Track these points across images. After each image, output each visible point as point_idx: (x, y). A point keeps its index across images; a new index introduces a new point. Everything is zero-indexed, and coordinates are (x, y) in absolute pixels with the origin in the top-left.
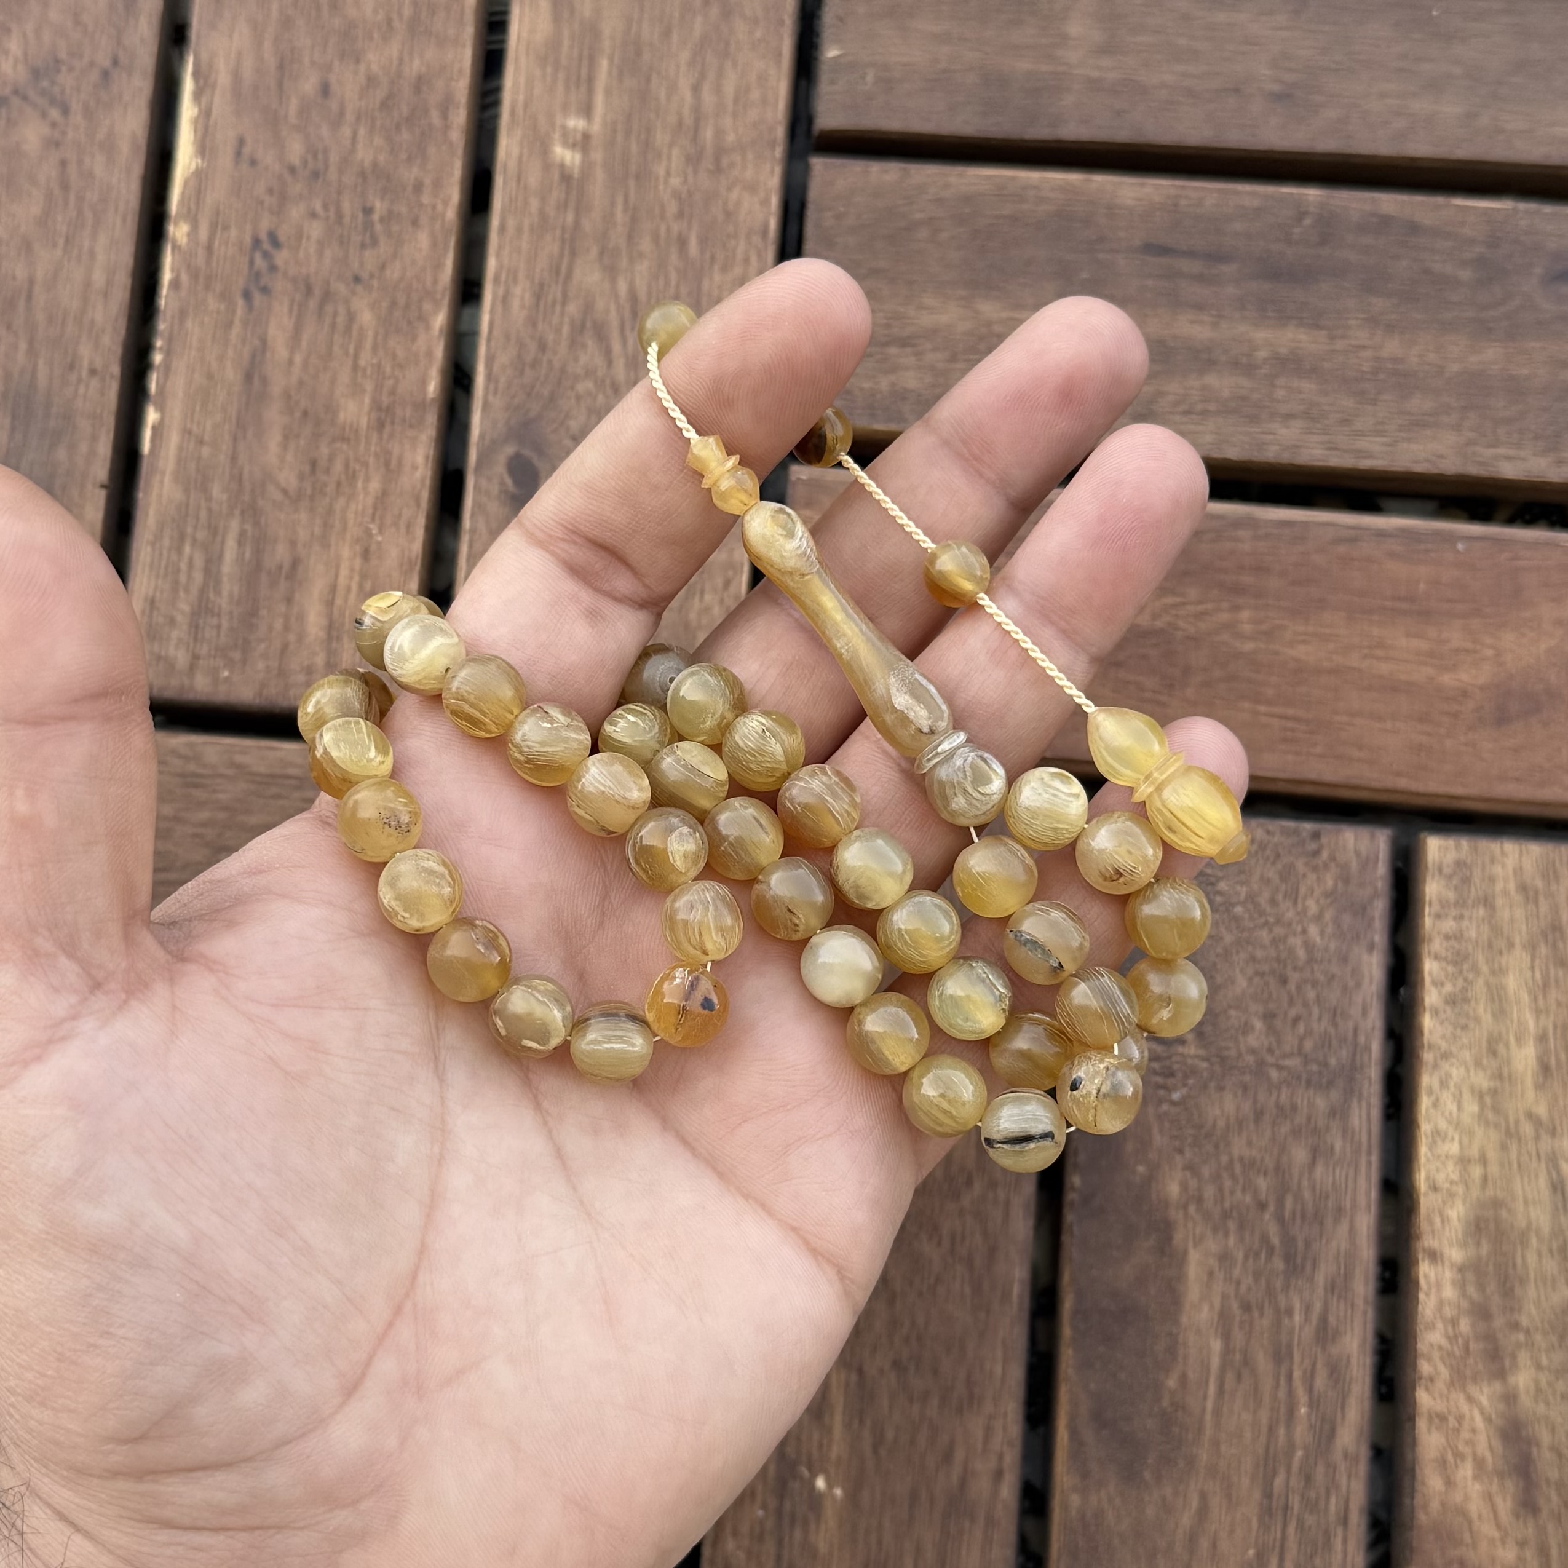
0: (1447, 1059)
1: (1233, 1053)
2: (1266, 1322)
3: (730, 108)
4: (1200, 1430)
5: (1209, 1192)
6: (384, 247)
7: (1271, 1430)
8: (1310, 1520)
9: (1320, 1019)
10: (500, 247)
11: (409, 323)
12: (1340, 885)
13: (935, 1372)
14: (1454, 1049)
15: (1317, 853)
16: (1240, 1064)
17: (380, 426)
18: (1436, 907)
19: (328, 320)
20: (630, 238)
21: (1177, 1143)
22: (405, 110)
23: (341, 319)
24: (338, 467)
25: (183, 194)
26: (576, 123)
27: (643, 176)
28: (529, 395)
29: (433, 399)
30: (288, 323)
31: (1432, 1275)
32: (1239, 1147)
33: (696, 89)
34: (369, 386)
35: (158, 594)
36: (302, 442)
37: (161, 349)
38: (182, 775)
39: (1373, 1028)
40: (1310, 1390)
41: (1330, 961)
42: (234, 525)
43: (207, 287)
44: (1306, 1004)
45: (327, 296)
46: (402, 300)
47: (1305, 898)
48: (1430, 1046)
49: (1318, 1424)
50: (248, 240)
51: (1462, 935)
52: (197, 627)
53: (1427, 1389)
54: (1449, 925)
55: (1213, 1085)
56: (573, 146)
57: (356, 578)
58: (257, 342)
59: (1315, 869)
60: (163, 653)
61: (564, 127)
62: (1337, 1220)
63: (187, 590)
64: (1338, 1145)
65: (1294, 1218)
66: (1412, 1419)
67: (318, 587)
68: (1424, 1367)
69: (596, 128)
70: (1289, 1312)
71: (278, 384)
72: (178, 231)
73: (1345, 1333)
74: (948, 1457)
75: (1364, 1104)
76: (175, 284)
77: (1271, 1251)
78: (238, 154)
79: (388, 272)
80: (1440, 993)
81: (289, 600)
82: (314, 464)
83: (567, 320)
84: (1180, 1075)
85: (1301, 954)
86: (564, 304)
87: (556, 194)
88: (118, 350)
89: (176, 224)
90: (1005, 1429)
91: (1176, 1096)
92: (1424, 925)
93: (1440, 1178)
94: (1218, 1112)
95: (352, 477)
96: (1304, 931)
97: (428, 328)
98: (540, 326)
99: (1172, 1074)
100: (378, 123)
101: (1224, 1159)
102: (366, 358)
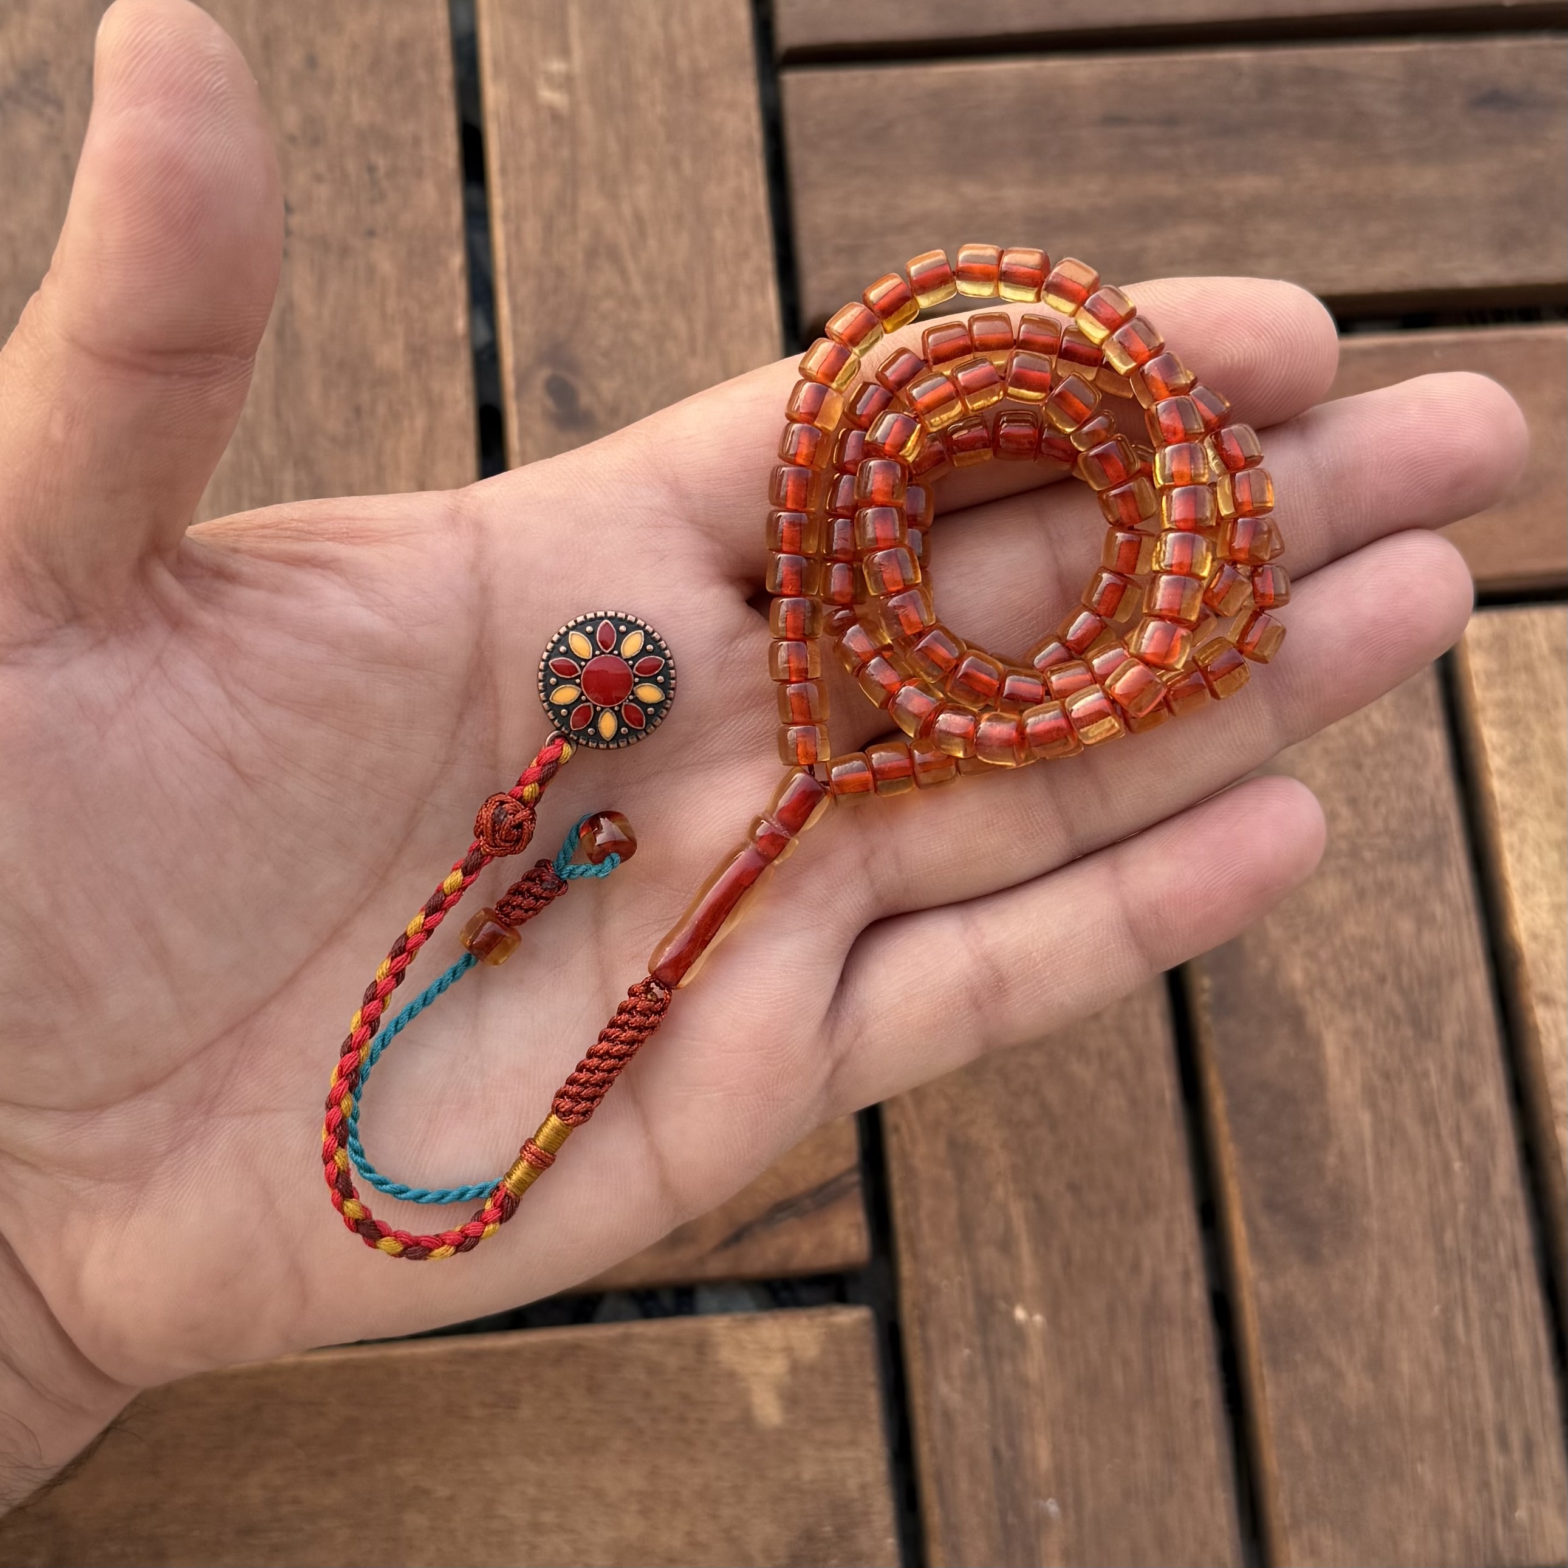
0: (1520, 816)
2: (1407, 1088)
3: (700, 37)
4: (1367, 1200)
5: (1331, 973)
6: (393, 200)
7: (1431, 1190)
8: (1484, 1268)
9: (1398, 797)
10: (504, 189)
11: (429, 267)
13: (1108, 1187)
14: (1525, 807)
17: (417, 366)
18: (1483, 678)
19: (349, 274)
20: (626, 162)
21: (1291, 933)
22: (393, 72)
23: (362, 273)
24: (382, 409)
26: (557, 66)
27: (629, 108)
28: (555, 320)
29: (462, 334)
30: (311, 282)
31: (1548, 1018)
32: (1352, 928)
33: (665, 24)
34: (399, 330)
36: (343, 391)
39: (1448, 801)
40: (1460, 1143)
41: (1396, 743)
44: (1383, 786)
45: (345, 251)
46: (419, 246)
48: (1504, 807)
49: (1473, 1175)
51: (1511, 701)
54: (1498, 694)
56: (559, 88)
61: (547, 72)
62: (1452, 982)
64: (1439, 910)
65: (1412, 986)
68: (1559, 1106)
69: (577, 67)
70: (1426, 1075)
71: (310, 339)
73: (1481, 1087)
74: (1136, 1268)
75: (1454, 869)
77: (1397, 1020)
79: (401, 222)
80: (1501, 757)
82: (358, 410)
83: (579, 247)
85: (1370, 740)
86: (574, 232)
87: (549, 134)
90: (1183, 1231)
92: (1474, 697)
93: (1538, 926)
94: (1323, 898)
95: (397, 417)
96: (1367, 718)
97: (447, 269)
98: (555, 255)
100: (369, 87)
101: (1338, 942)
102: (391, 305)
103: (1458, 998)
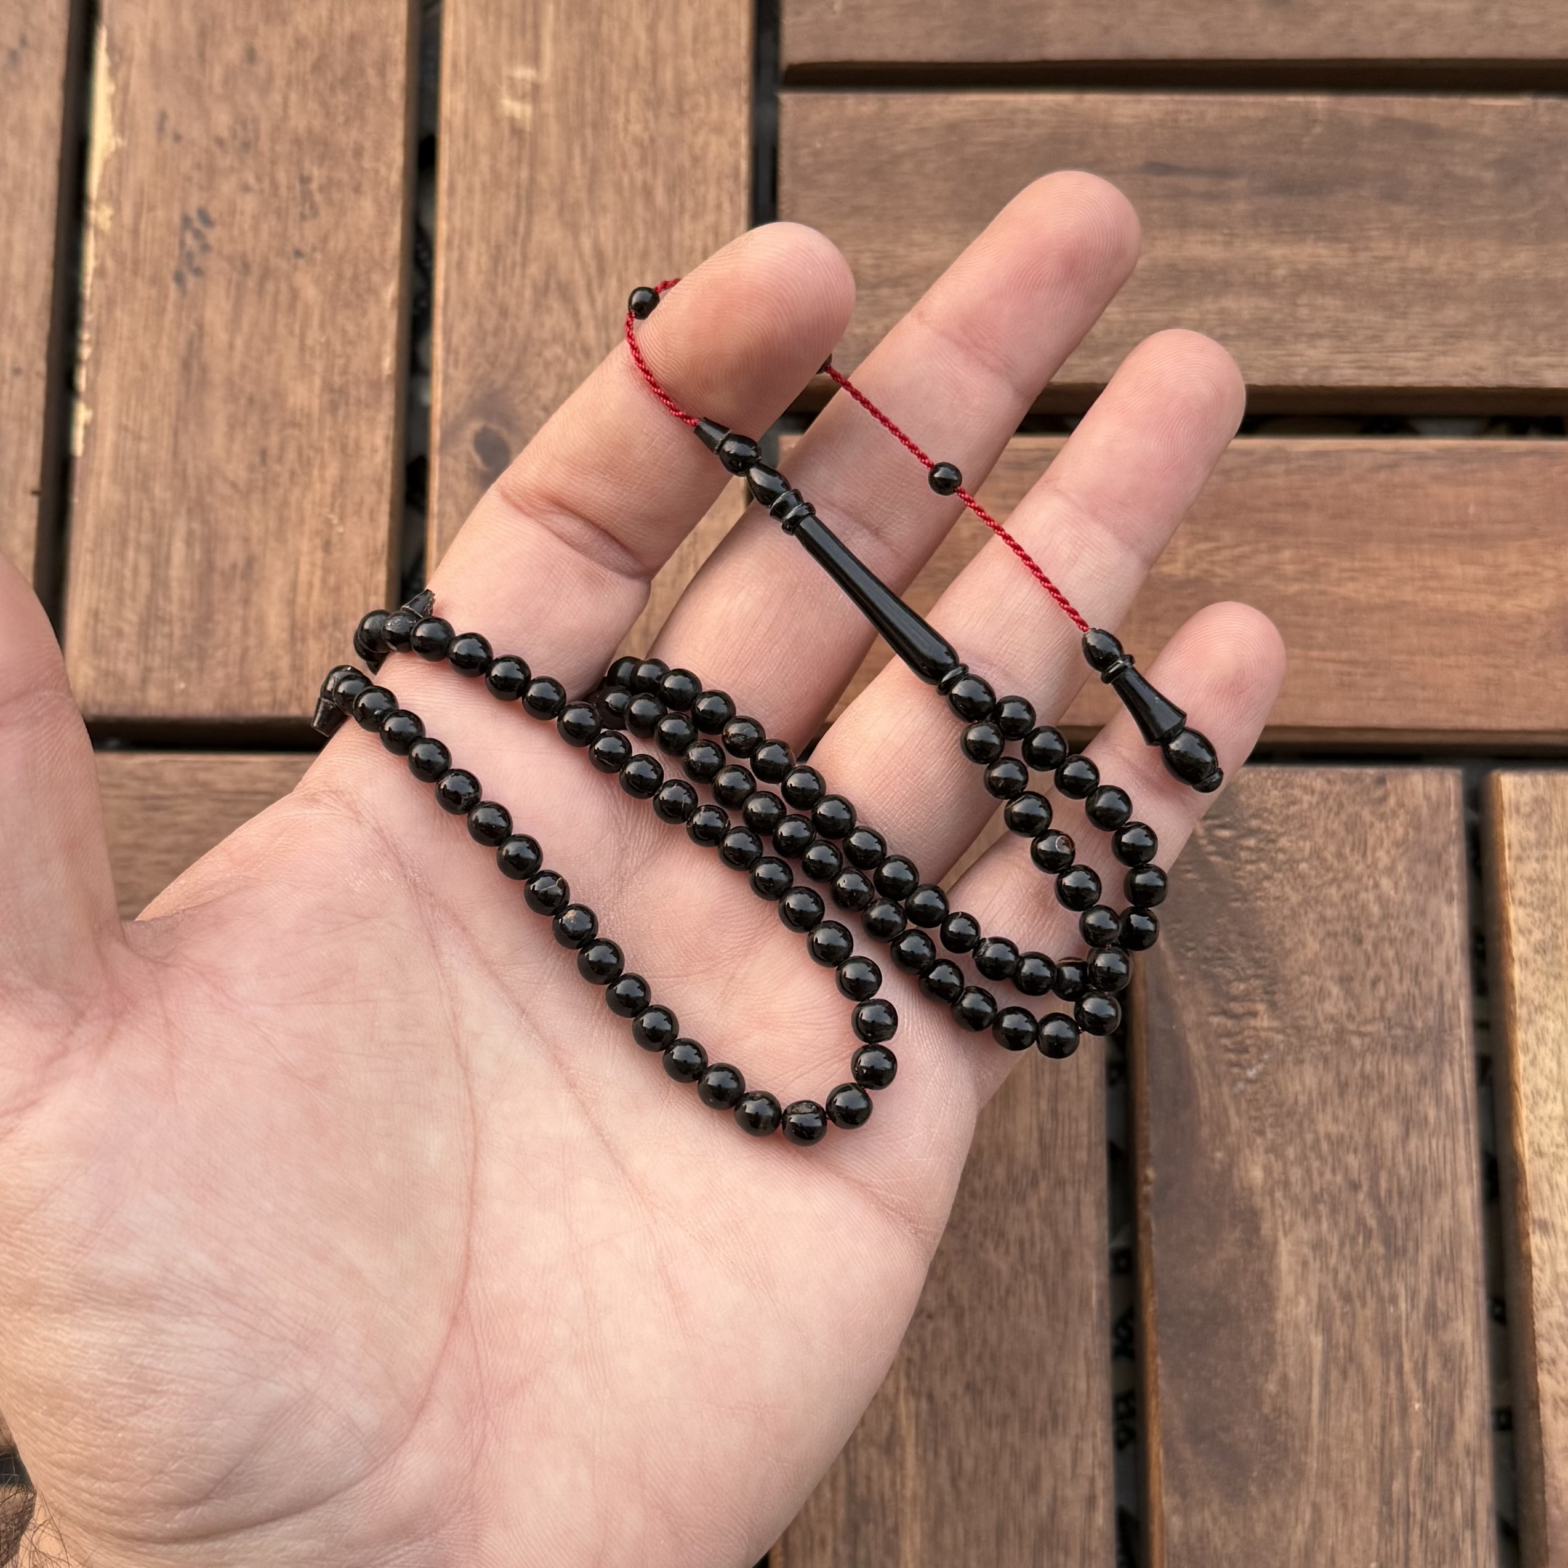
0: (1541, 1013)
1: (1310, 1022)
2: (1369, 1312)
3: (690, 47)
4: (1307, 1436)
5: (1296, 1174)
6: (326, 216)
7: (1383, 1428)
8: (1433, 1525)
9: (1401, 979)
10: (451, 209)
11: (359, 296)
12: (1411, 831)
13: (1014, 1393)
14: (1549, 1001)
15: (1384, 799)
16: (1319, 1034)
17: (333, 408)
18: (1516, 850)
19: (268, 300)
20: (591, 188)
21: (1257, 1125)
22: (340, 72)
23: (284, 298)
24: (291, 455)
25: (103, 177)
26: (524, 73)
27: (600, 125)
28: (493, 364)
29: (389, 376)
30: (226, 306)
31: (1545, 1248)
32: (1325, 1124)
33: (652, 29)
34: (319, 366)
35: (102, 606)
36: (250, 431)
37: (89, 342)
38: (142, 798)
39: (1460, 987)
40: (1424, 1383)
41: (1407, 916)
42: (181, 526)
43: (135, 272)
44: (1384, 964)
45: (266, 273)
46: (348, 272)
47: (1374, 849)
48: (1522, 999)
49: (1435, 1420)
50: (177, 219)
51: (1547, 878)
52: (147, 637)
53: (1549, 1372)
54: (1531, 868)
55: (1290, 1058)
56: (523, 98)
57: (319, 573)
58: (193, 327)
59: (1382, 817)
60: (112, 669)
61: (511, 79)
62: (1437, 1196)
63: (133, 598)
64: (1432, 1114)
65: (1391, 1197)
66: (1535, 1406)
67: (278, 584)
68: (1544, 1349)
69: (546, 75)
70: (1394, 1299)
71: (218, 369)
72: (99, 215)
73: (1457, 1318)
74: (1034, 1486)
75: (1456, 1067)
76: (100, 272)
77: (1369, 1235)
78: (161, 128)
79: (331, 244)
80: (1528, 942)
81: (246, 602)
82: (264, 454)
83: (528, 282)
84: (1253, 1050)
85: (1375, 909)
86: (524, 265)
87: (507, 151)
88: (42, 346)
89: (98, 208)
90: (1094, 1449)
91: (1251, 1073)
92: (1505, 870)
93: (1545, 1142)
94: (1298, 1087)
95: (306, 463)
96: (1376, 885)
97: (379, 300)
98: (500, 291)
99: (1246, 1050)
100: (311, 87)
101: (1309, 1137)
102: (314, 336)
103: (1440, 1216)
